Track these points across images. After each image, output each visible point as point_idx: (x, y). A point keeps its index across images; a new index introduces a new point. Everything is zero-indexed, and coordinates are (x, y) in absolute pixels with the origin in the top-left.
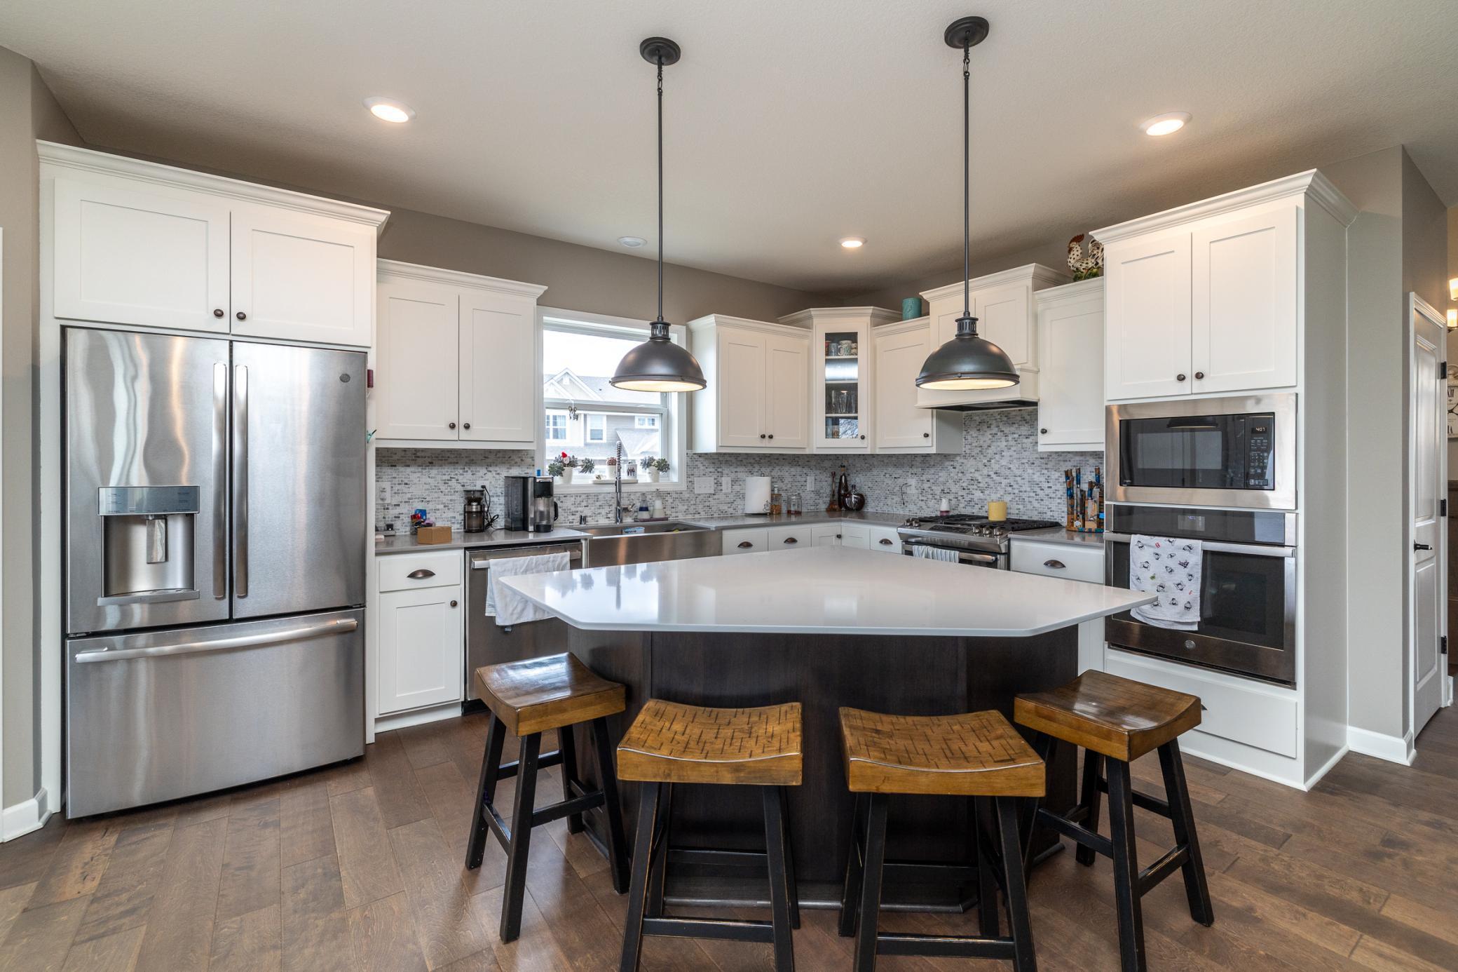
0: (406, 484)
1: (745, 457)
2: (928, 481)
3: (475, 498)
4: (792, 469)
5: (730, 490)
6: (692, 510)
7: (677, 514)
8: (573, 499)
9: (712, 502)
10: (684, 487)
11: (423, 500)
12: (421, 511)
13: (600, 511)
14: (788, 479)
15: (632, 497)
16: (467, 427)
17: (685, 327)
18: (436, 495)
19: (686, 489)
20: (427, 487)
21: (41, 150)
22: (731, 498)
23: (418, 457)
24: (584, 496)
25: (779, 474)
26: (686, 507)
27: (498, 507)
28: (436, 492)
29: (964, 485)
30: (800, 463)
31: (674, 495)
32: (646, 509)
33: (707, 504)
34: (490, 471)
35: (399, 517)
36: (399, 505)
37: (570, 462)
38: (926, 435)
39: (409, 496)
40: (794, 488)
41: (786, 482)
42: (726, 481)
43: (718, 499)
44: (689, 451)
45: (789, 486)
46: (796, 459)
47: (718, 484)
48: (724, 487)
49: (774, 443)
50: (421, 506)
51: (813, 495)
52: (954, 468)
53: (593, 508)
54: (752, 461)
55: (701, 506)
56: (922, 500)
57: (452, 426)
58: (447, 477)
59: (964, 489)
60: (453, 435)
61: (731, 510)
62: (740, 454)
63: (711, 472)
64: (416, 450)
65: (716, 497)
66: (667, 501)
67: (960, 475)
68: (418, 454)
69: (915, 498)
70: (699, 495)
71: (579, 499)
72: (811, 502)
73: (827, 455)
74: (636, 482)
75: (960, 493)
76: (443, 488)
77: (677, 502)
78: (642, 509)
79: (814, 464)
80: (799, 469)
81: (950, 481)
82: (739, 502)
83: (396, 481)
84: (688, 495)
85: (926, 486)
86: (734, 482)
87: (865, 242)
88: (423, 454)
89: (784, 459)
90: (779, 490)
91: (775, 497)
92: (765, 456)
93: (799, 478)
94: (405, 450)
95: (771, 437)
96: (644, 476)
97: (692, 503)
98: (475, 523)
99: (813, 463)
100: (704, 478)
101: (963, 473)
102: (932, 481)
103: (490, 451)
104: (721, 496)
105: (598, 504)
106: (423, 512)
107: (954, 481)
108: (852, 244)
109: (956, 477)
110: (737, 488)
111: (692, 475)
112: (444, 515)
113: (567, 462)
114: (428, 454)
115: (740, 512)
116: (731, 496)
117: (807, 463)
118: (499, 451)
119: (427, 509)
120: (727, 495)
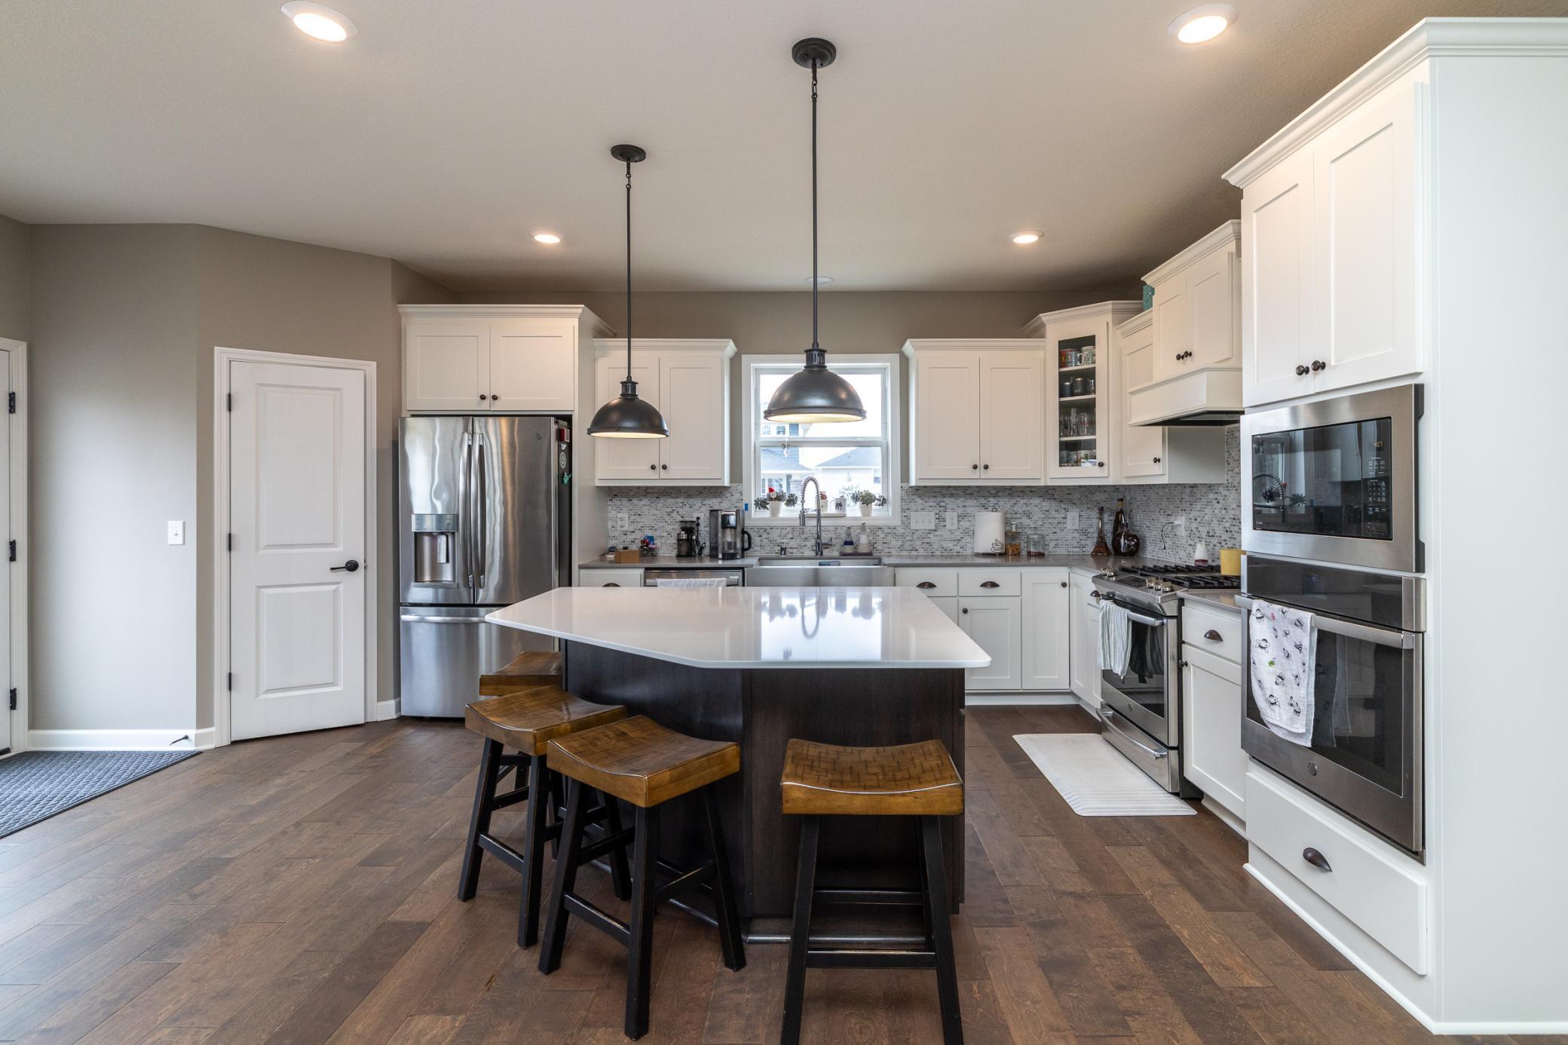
0: (639, 515)
1: (977, 489)
2: (1196, 519)
3: (690, 529)
4: (1044, 504)
5: (955, 527)
6: (907, 546)
7: (890, 550)
8: (779, 531)
9: (933, 538)
10: (897, 522)
11: (651, 528)
12: (649, 537)
13: (805, 543)
14: (1038, 515)
15: (839, 530)
16: (664, 467)
17: (898, 355)
18: (662, 524)
19: (900, 523)
20: (655, 517)
21: (400, 310)
22: (958, 534)
23: (648, 493)
24: (789, 529)
25: (1024, 508)
26: (900, 543)
27: (704, 535)
28: (661, 522)
29: (1227, 525)
30: (1055, 497)
31: (887, 531)
32: (851, 543)
33: (926, 540)
34: (705, 505)
35: (634, 542)
36: (634, 532)
37: (777, 496)
38: (1156, 460)
39: (641, 524)
40: (1047, 525)
41: (1034, 518)
42: (951, 517)
43: (940, 535)
44: (904, 485)
45: (1040, 523)
46: (1050, 492)
47: (940, 519)
48: (948, 523)
49: (989, 474)
50: (650, 534)
51: (1076, 534)
52: (1218, 502)
53: (798, 540)
54: (986, 494)
55: (918, 543)
56: (1190, 545)
57: (653, 467)
58: (669, 510)
59: (1227, 531)
60: (652, 475)
61: (957, 548)
62: (969, 487)
63: (931, 507)
64: (647, 488)
65: (937, 533)
66: (878, 536)
67: (1223, 511)
68: (648, 491)
69: (1184, 541)
70: (917, 530)
71: (784, 531)
72: (1074, 543)
73: (1099, 486)
74: (844, 516)
75: (1224, 537)
76: (667, 519)
77: (889, 537)
78: (847, 543)
79: (1079, 496)
80: (1054, 504)
81: (1214, 520)
82: (968, 539)
83: (632, 513)
84: (903, 531)
85: (1194, 525)
86: (961, 517)
87: (1042, 236)
88: (652, 491)
89: (1031, 492)
90: (1016, 528)
91: (1010, 536)
92: (1004, 488)
93: (1054, 514)
94: (638, 488)
95: (986, 467)
96: (854, 510)
97: (908, 538)
98: (684, 549)
99: (1076, 496)
100: (923, 513)
101: (1225, 509)
102: (1199, 520)
103: (705, 487)
104: (945, 533)
105: (803, 536)
106: (651, 539)
107: (1218, 521)
108: (1026, 239)
109: (1220, 515)
110: (965, 524)
111: (908, 509)
112: (668, 542)
113: (774, 497)
114: (656, 491)
115: (969, 552)
116: (958, 533)
117: (1066, 496)
118: (712, 487)
119: (655, 536)
120: (952, 532)
